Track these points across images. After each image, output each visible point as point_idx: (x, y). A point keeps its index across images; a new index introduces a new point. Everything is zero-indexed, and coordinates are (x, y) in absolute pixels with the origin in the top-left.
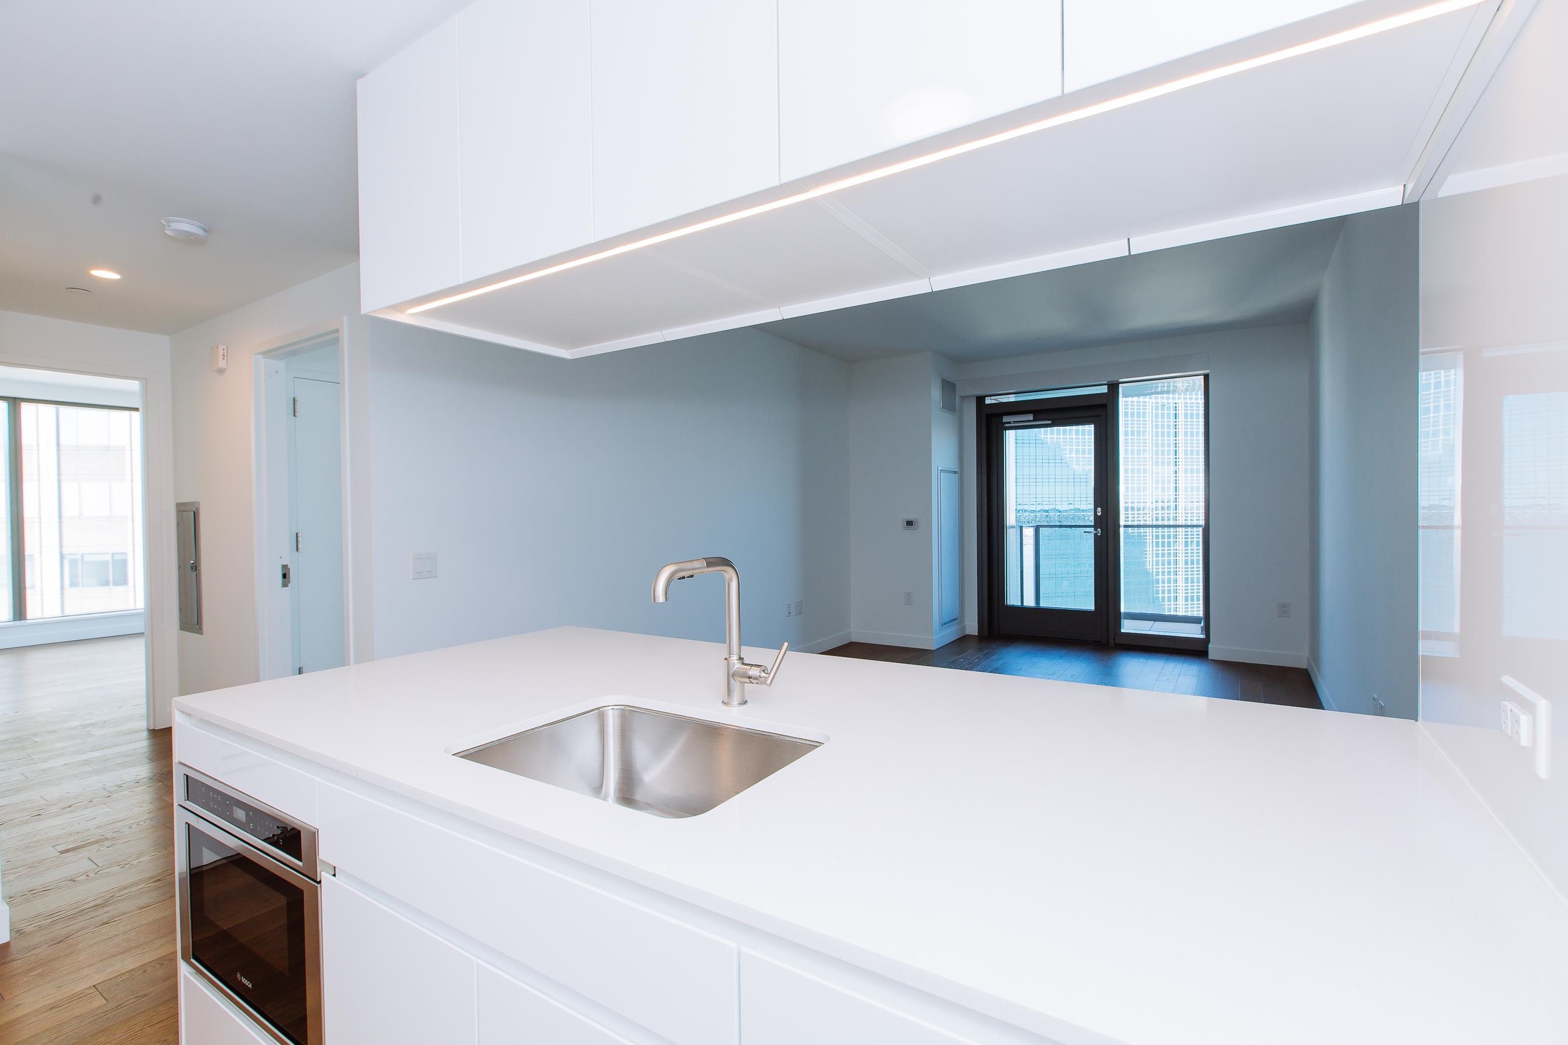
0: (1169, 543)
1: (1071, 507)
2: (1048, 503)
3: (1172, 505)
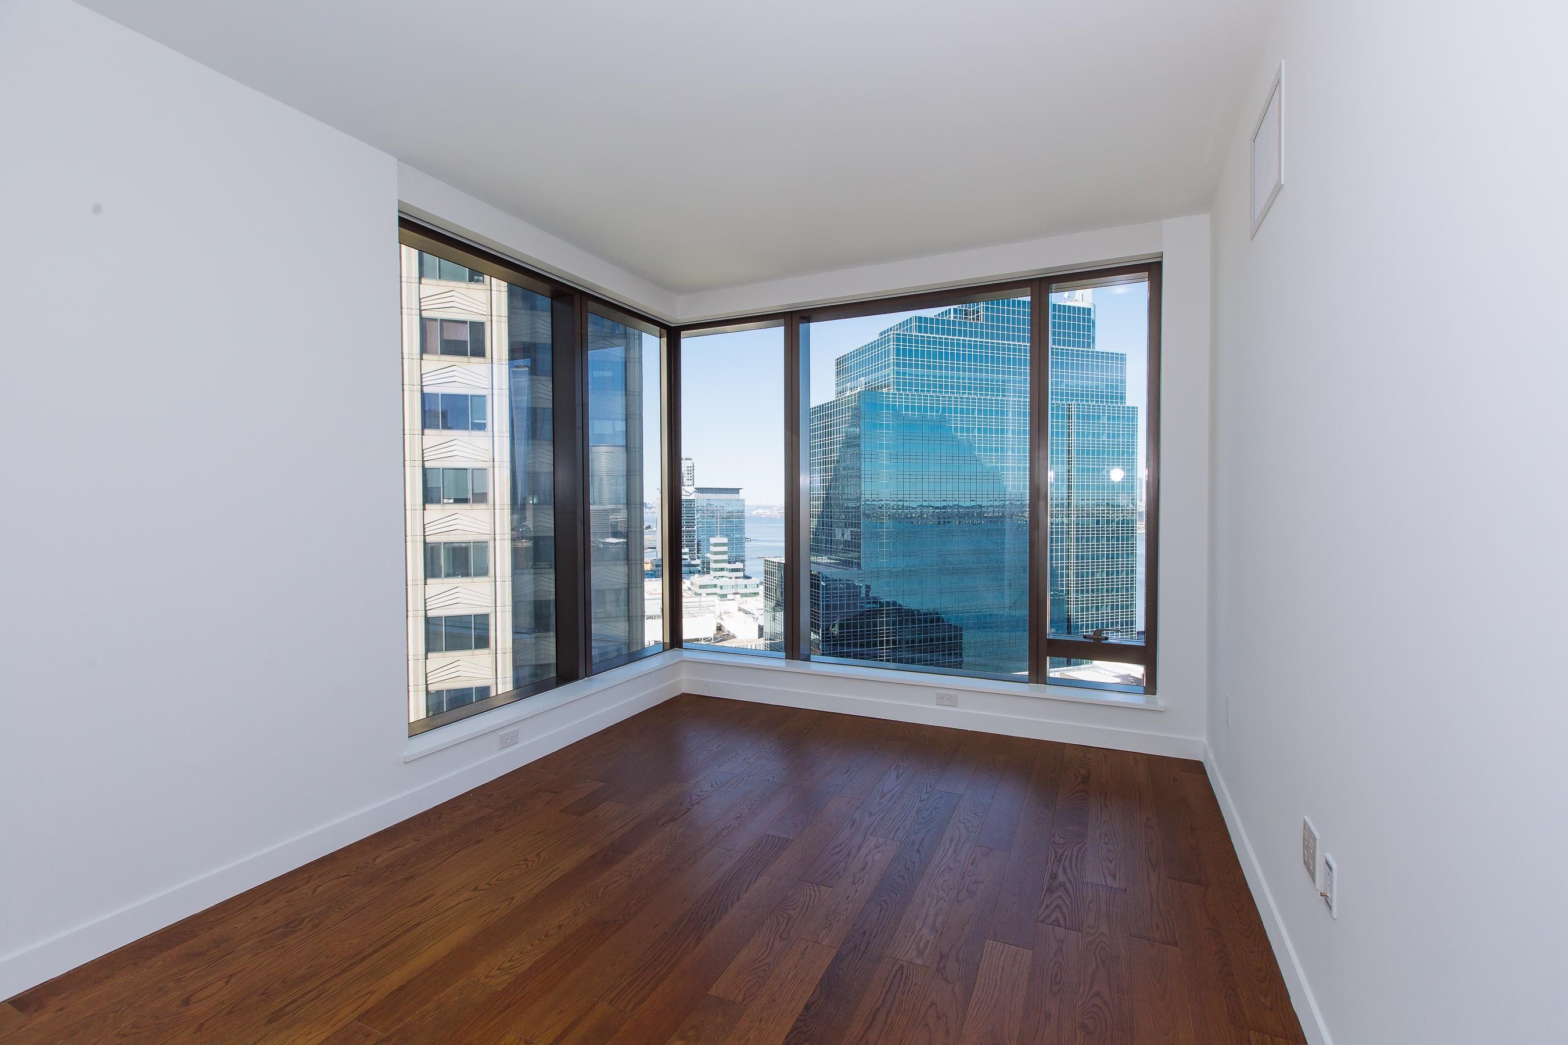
0: (1062, 539)
1: (973, 504)
2: (951, 499)
3: (1065, 502)
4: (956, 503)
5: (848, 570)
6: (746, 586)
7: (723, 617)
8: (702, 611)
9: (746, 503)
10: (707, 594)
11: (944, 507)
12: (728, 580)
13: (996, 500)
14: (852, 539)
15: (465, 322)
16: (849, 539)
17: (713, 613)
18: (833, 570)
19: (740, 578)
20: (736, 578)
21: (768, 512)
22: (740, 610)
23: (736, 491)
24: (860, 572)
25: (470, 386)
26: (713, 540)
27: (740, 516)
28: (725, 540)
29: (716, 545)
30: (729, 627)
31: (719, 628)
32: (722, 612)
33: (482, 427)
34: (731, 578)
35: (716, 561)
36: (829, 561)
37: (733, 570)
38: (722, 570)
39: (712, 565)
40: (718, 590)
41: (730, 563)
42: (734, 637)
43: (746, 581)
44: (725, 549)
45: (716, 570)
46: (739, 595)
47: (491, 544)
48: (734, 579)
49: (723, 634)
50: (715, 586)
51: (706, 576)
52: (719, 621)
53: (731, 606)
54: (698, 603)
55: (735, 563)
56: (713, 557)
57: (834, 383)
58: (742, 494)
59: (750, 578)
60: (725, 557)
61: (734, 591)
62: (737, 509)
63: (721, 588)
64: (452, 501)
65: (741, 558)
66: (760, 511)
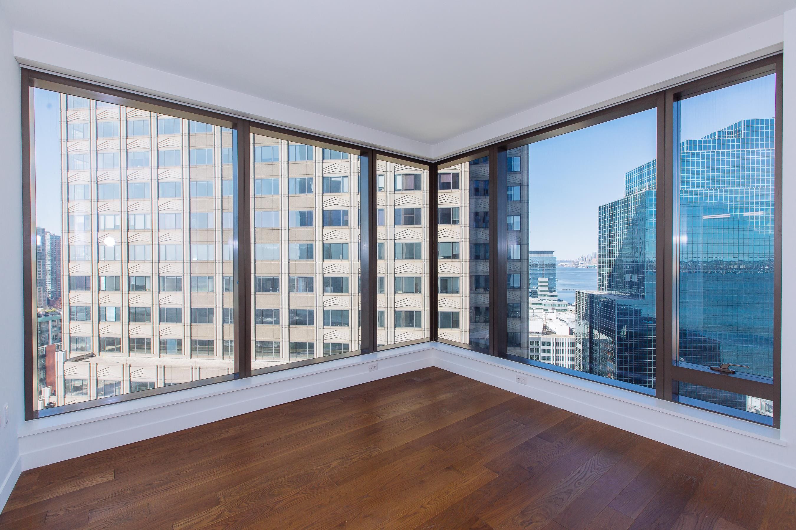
4: (721, 259)
5: (635, 299)
6: (559, 305)
7: (547, 321)
8: (534, 317)
9: (557, 259)
10: (536, 308)
11: (711, 262)
12: (548, 301)
13: (756, 257)
14: (638, 281)
15: (450, 174)
16: (636, 281)
17: (542, 318)
18: (625, 299)
19: (555, 300)
20: (554, 300)
21: (568, 264)
22: (557, 318)
23: (551, 252)
24: (644, 301)
25: (452, 203)
26: (539, 279)
27: (554, 266)
28: (547, 279)
29: (541, 282)
30: (551, 326)
31: (545, 327)
32: (547, 319)
33: (455, 222)
34: (550, 300)
35: (541, 291)
36: (618, 293)
37: (552, 296)
38: (545, 295)
39: (539, 293)
40: (542, 307)
41: (549, 292)
42: (554, 333)
43: (560, 303)
44: (547, 284)
45: (541, 295)
46: (555, 310)
47: (460, 278)
48: (552, 301)
49: (548, 330)
50: (541, 304)
51: (535, 299)
52: (545, 323)
53: (552, 316)
54: (532, 313)
55: (552, 292)
56: (539, 288)
57: (624, 188)
58: (555, 254)
59: (562, 301)
60: (547, 289)
61: (552, 307)
62: (552, 262)
63: (545, 305)
64: (443, 258)
65: (554, 290)
66: (563, 263)
